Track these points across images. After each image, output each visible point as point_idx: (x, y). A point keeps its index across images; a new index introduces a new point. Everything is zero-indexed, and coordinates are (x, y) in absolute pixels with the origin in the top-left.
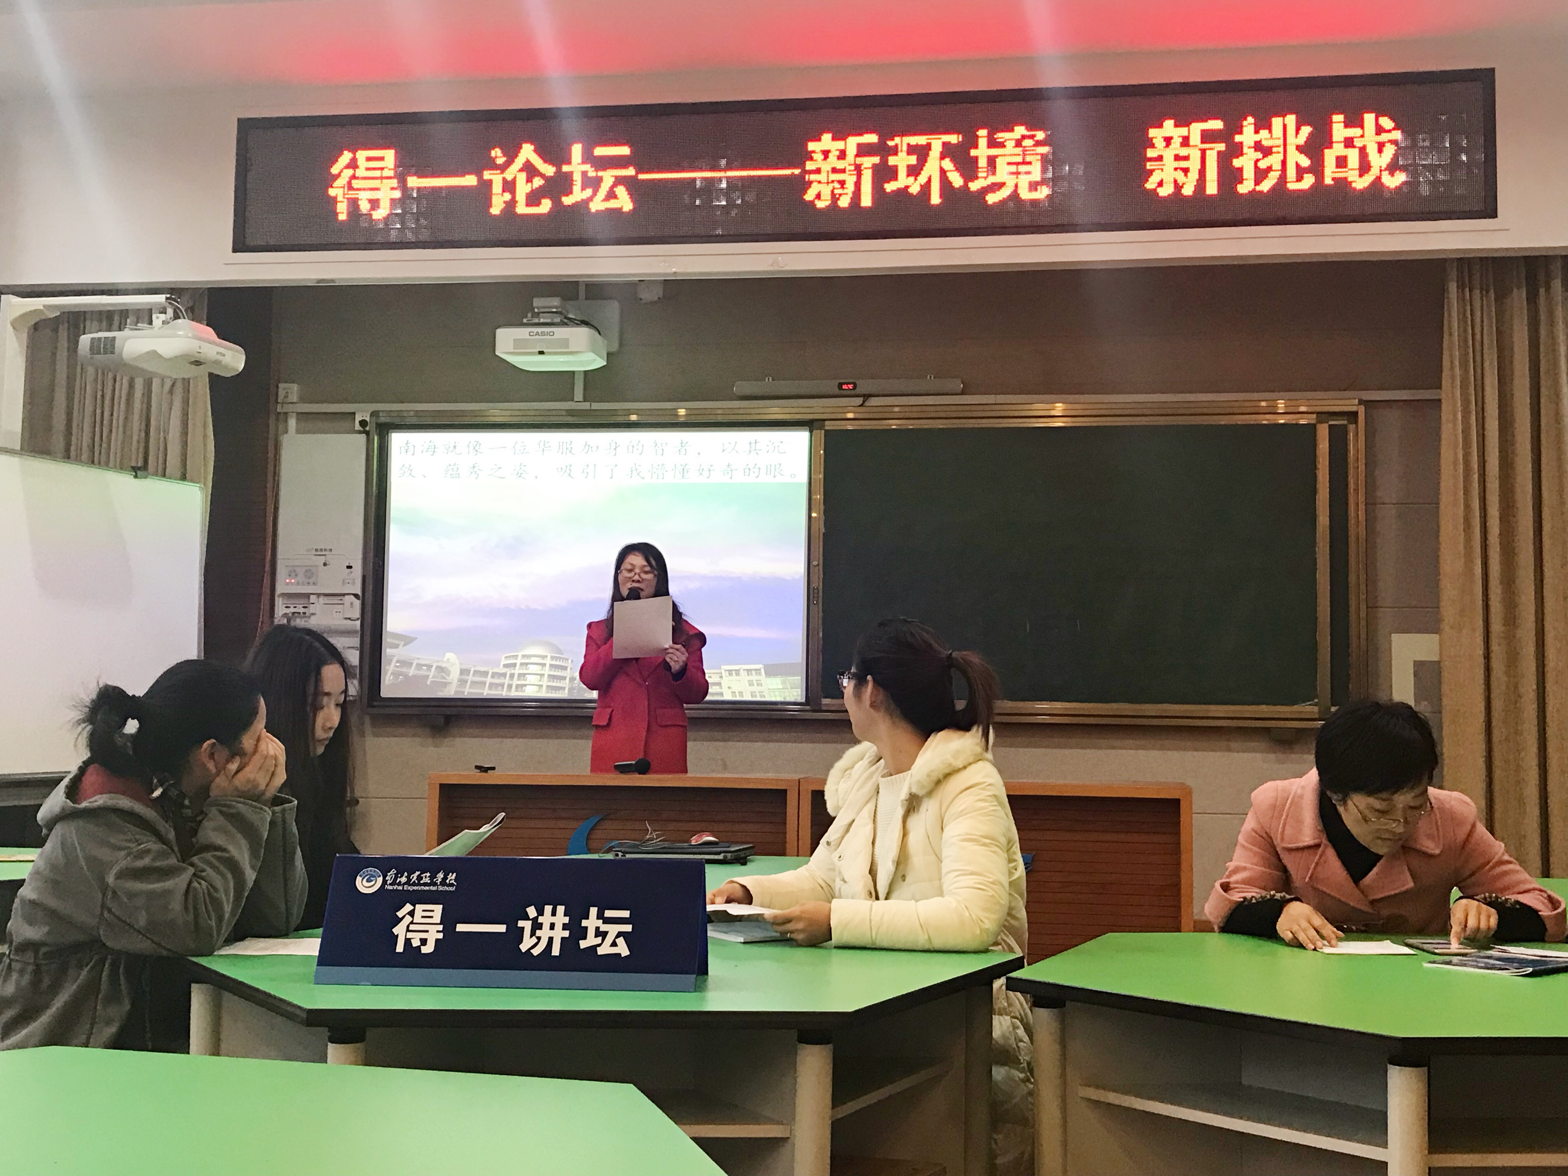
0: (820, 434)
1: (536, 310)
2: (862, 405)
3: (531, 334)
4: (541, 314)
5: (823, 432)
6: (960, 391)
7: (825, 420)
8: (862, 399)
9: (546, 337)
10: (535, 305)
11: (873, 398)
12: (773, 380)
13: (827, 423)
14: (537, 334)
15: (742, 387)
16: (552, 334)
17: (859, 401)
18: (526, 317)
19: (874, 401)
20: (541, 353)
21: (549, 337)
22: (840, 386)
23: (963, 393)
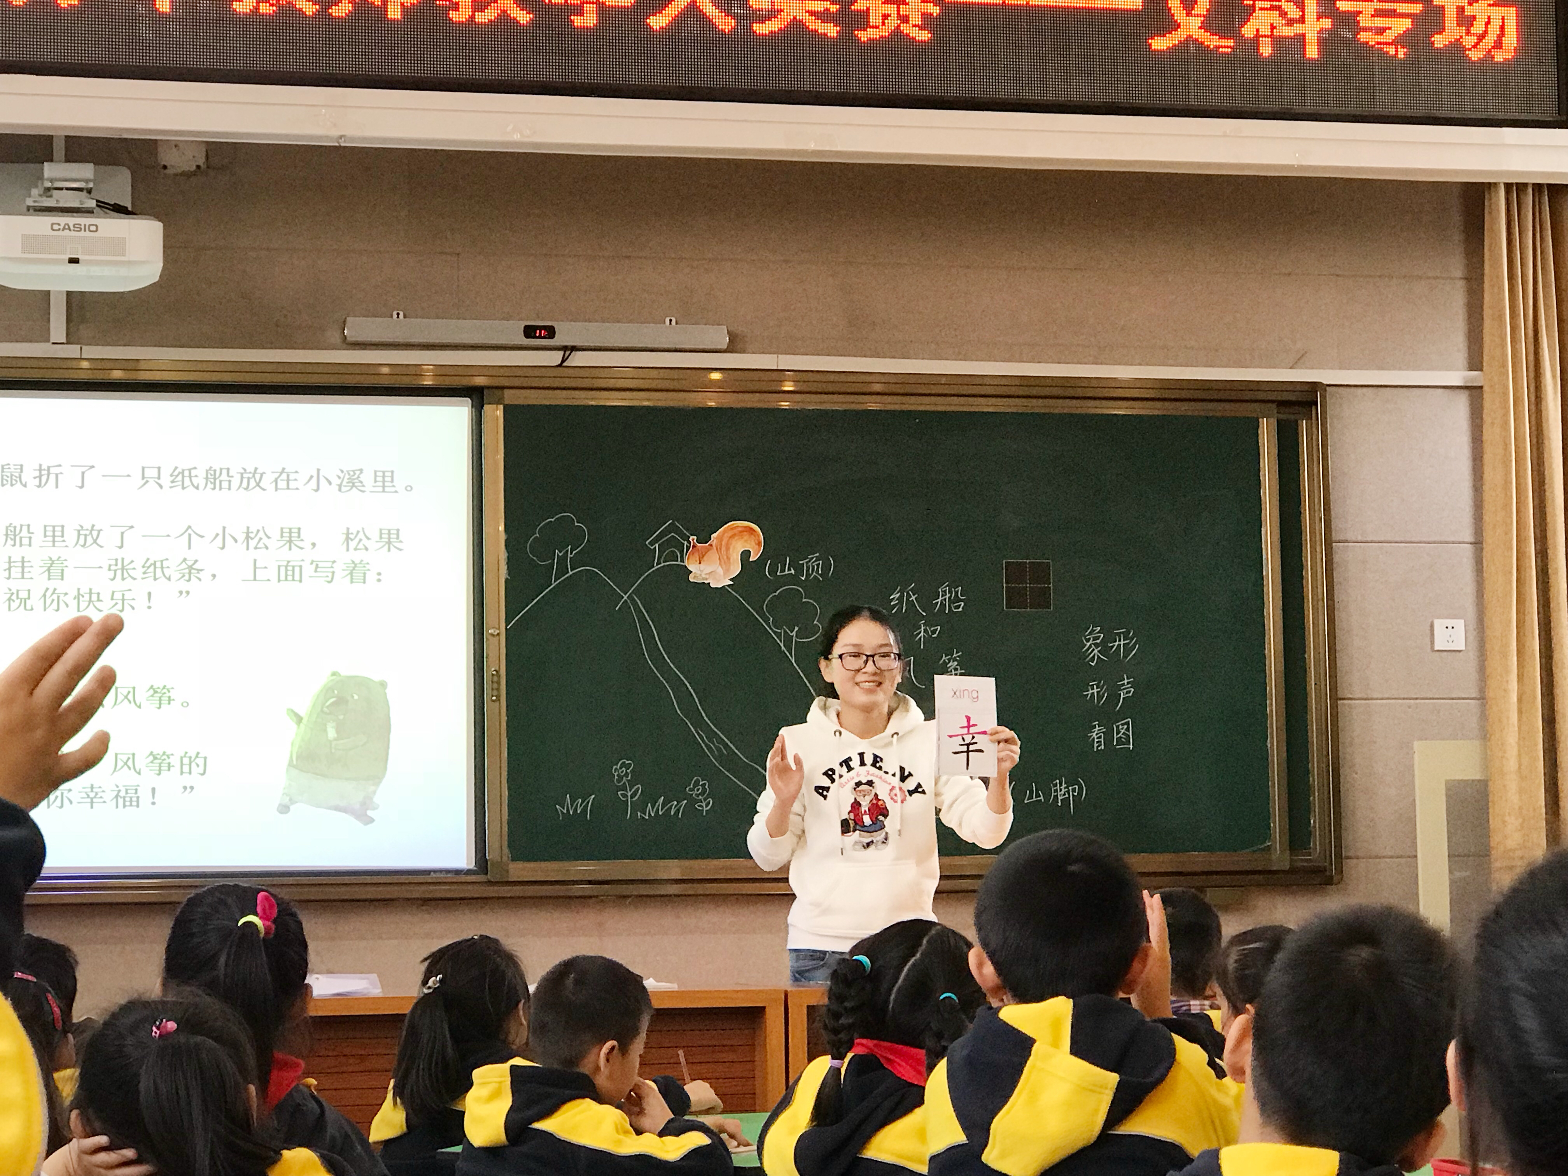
0: (495, 414)
1: (48, 184)
2: (560, 365)
3: (56, 227)
4: (55, 192)
5: (501, 407)
6: (725, 347)
7: (503, 388)
8: (562, 353)
9: (82, 233)
10: (47, 174)
11: (579, 353)
12: (405, 317)
13: (507, 392)
14: (67, 227)
15: (358, 327)
16: (93, 228)
17: (556, 357)
18: (30, 196)
19: (578, 359)
20: (74, 261)
21: (88, 233)
22: (529, 332)
23: (731, 349)
